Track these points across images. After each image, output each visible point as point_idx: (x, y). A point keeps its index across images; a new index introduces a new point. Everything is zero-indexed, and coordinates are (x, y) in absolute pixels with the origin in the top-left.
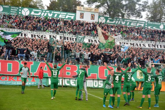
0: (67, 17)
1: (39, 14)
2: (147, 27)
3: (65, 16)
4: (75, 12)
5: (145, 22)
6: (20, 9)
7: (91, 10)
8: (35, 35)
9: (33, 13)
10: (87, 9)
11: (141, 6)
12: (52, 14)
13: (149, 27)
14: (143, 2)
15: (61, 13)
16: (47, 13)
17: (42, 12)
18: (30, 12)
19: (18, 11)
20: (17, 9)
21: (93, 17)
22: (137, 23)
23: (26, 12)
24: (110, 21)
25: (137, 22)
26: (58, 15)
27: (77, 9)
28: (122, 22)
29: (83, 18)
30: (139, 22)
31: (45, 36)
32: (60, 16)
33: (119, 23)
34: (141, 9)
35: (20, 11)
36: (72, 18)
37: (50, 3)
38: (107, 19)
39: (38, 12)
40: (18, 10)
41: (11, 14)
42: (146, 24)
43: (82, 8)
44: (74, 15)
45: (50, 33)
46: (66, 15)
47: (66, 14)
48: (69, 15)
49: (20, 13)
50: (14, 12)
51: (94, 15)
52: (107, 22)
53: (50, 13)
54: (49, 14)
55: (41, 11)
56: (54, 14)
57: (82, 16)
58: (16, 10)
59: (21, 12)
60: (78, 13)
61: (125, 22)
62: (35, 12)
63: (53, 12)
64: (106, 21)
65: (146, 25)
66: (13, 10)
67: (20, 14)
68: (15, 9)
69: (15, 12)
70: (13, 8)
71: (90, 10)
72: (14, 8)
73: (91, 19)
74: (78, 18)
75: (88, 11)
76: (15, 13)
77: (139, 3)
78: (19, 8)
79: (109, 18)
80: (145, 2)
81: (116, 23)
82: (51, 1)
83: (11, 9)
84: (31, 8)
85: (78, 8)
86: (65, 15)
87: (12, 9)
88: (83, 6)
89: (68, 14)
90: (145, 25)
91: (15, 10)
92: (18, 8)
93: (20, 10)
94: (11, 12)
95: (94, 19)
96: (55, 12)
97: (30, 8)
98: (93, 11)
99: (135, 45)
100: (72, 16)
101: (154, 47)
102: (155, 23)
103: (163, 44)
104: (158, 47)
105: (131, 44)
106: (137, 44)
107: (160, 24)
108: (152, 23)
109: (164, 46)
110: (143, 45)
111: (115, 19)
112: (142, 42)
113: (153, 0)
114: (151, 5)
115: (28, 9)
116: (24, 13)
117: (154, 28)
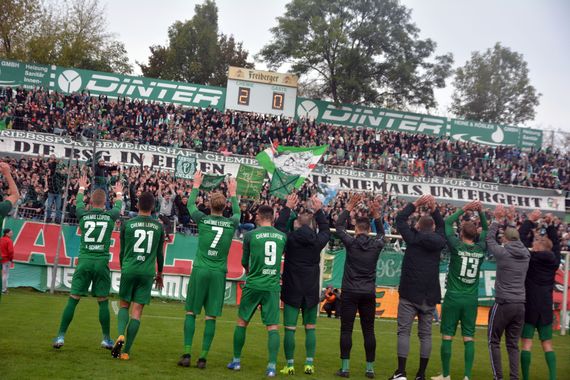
0: (198, 98)
1: (113, 87)
2: (451, 135)
3: (193, 98)
4: (222, 83)
5: (444, 119)
6: (53, 72)
7: (272, 79)
8: (79, 151)
9: (91, 85)
10: (261, 76)
11: (431, 70)
12: (150, 90)
13: (457, 137)
14: (437, 58)
15: (180, 87)
16: (137, 85)
17: (120, 83)
18: (85, 83)
19: (47, 79)
20: (43, 72)
21: (278, 102)
22: (420, 122)
23: (70, 82)
24: (331, 114)
25: (419, 118)
26: (171, 92)
27: (230, 76)
28: (372, 119)
29: (247, 104)
30: (424, 119)
31: (108, 153)
32: (176, 97)
33: (362, 121)
34: (432, 78)
35: (53, 80)
36: (214, 101)
37: (151, 54)
38: (322, 107)
39: (107, 84)
40: (47, 75)
41: (25, 86)
42: (449, 127)
43: (245, 71)
44: (220, 93)
45: (124, 145)
46: (195, 93)
47: (194, 89)
48: (205, 94)
49: (52, 84)
50: (34, 81)
51: (283, 95)
52: (324, 117)
53: (146, 86)
54: (142, 90)
55: (117, 80)
56: (157, 90)
57: (244, 96)
58: (41, 75)
59: (56, 80)
60: (233, 88)
61: (379, 119)
62: (100, 83)
63: (153, 84)
64: (321, 113)
65: (448, 131)
66: (30, 74)
67: (52, 88)
68: (39, 72)
69: (38, 81)
70: (31, 68)
71: (268, 79)
72: (36, 68)
73: (273, 108)
74: (232, 104)
75: (263, 81)
76: (36, 85)
77: (426, 60)
78: (50, 69)
79: (330, 106)
80: (445, 57)
81: (353, 120)
82: (152, 50)
83: (27, 73)
84: (87, 69)
85: (232, 71)
86: (191, 94)
87: (30, 71)
88: (251, 66)
89: (201, 90)
90: (443, 129)
91: (37, 75)
92: (46, 70)
93: (53, 76)
94: (26, 80)
95: (282, 108)
96: (160, 85)
97: (85, 71)
98: (280, 81)
99: (388, 187)
100: (212, 95)
101: (450, 195)
102: (476, 124)
103: (478, 187)
104: (460, 196)
105: (376, 184)
106: (395, 186)
107: (492, 127)
108: (466, 124)
109: (481, 194)
110: (415, 188)
111: (350, 109)
112: (411, 181)
113: (475, 54)
114: (468, 68)
115: (77, 74)
116: (63, 86)
117: (474, 138)
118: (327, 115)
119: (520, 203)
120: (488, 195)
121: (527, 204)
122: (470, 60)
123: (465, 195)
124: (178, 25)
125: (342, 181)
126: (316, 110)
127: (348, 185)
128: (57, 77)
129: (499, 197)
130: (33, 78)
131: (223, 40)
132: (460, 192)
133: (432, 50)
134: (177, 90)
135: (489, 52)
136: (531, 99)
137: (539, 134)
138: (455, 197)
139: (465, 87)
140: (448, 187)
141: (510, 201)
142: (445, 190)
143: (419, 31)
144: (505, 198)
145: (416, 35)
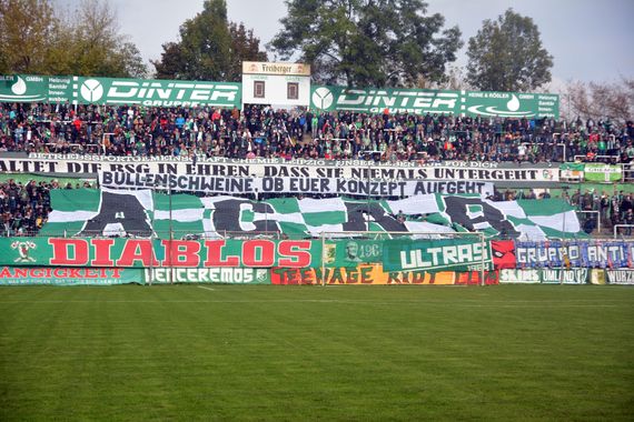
0: (215, 95)
1: (133, 92)
2: (467, 108)
3: (210, 95)
4: (236, 77)
5: (459, 93)
6: (75, 82)
9: (113, 93)
10: (275, 68)
12: (169, 92)
13: (473, 110)
14: (445, 33)
15: (198, 86)
16: (156, 88)
17: (139, 88)
18: (106, 91)
19: (70, 90)
20: (65, 84)
21: (293, 91)
22: (434, 98)
23: (91, 90)
25: (433, 94)
26: (189, 92)
27: (244, 71)
28: (386, 100)
29: (263, 96)
30: (439, 95)
32: (194, 96)
33: (376, 103)
35: (75, 90)
36: (231, 97)
38: (336, 93)
39: (127, 89)
40: (70, 86)
41: (51, 99)
42: (463, 100)
43: (259, 65)
44: (236, 88)
46: (212, 91)
47: (211, 87)
48: (222, 91)
49: (75, 94)
50: (58, 93)
51: (297, 84)
52: (339, 102)
53: (165, 88)
54: (160, 92)
55: (136, 84)
56: (175, 91)
57: (259, 89)
58: (64, 87)
59: (78, 90)
60: (248, 82)
61: (393, 99)
62: (120, 89)
63: (171, 85)
64: (336, 99)
65: (463, 104)
66: (54, 87)
67: (75, 98)
68: (62, 84)
69: (62, 93)
70: (54, 81)
71: (283, 71)
72: (58, 80)
73: (288, 98)
74: (249, 98)
75: (277, 71)
76: (61, 97)
77: (435, 36)
78: (72, 80)
79: (344, 91)
80: (452, 30)
82: (165, 47)
84: (107, 76)
85: (247, 66)
86: (208, 92)
87: (54, 84)
89: (218, 87)
90: (458, 103)
91: (59, 87)
92: (68, 82)
93: (75, 87)
94: (50, 93)
95: (297, 98)
96: (178, 85)
97: (105, 79)
98: (293, 71)
99: (396, 173)
100: (229, 91)
101: (452, 175)
102: (491, 95)
103: (477, 166)
104: (462, 176)
105: (384, 171)
106: (402, 172)
107: (507, 96)
108: (481, 95)
109: (481, 172)
110: (420, 172)
111: (364, 92)
112: (416, 165)
113: (487, 23)
114: (481, 38)
115: (98, 83)
116: (86, 96)
117: (489, 109)
118: (342, 99)
119: (517, 177)
120: (487, 173)
121: (524, 177)
122: (482, 29)
123: (466, 175)
124: (189, 23)
125: (354, 171)
126: (330, 96)
127: (359, 175)
128: (79, 87)
129: (498, 173)
130: (57, 90)
131: (233, 29)
132: (461, 172)
133: (440, 24)
134: (194, 89)
135: (500, 19)
136: (545, 63)
137: (555, 99)
138: (457, 178)
139: (479, 57)
140: (450, 169)
141: (507, 176)
142: (448, 171)
143: (427, 5)
144: (503, 173)
145: (424, 12)
